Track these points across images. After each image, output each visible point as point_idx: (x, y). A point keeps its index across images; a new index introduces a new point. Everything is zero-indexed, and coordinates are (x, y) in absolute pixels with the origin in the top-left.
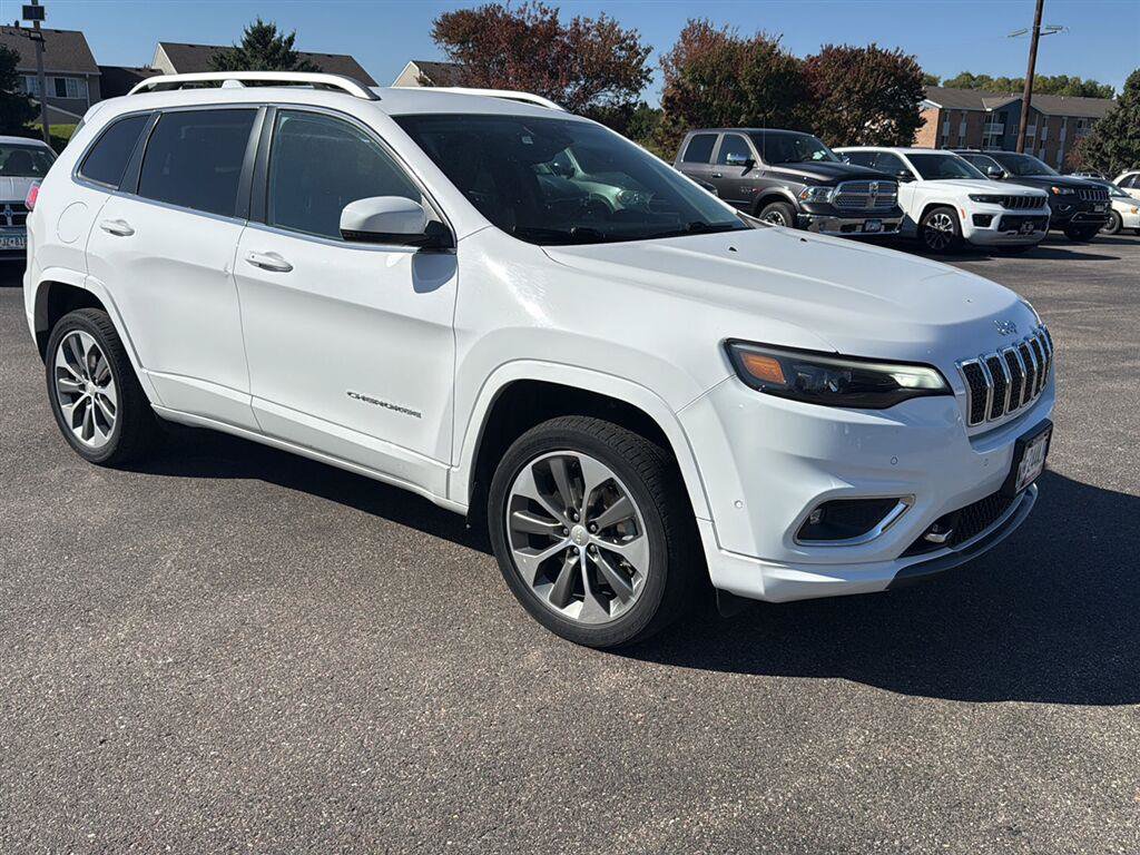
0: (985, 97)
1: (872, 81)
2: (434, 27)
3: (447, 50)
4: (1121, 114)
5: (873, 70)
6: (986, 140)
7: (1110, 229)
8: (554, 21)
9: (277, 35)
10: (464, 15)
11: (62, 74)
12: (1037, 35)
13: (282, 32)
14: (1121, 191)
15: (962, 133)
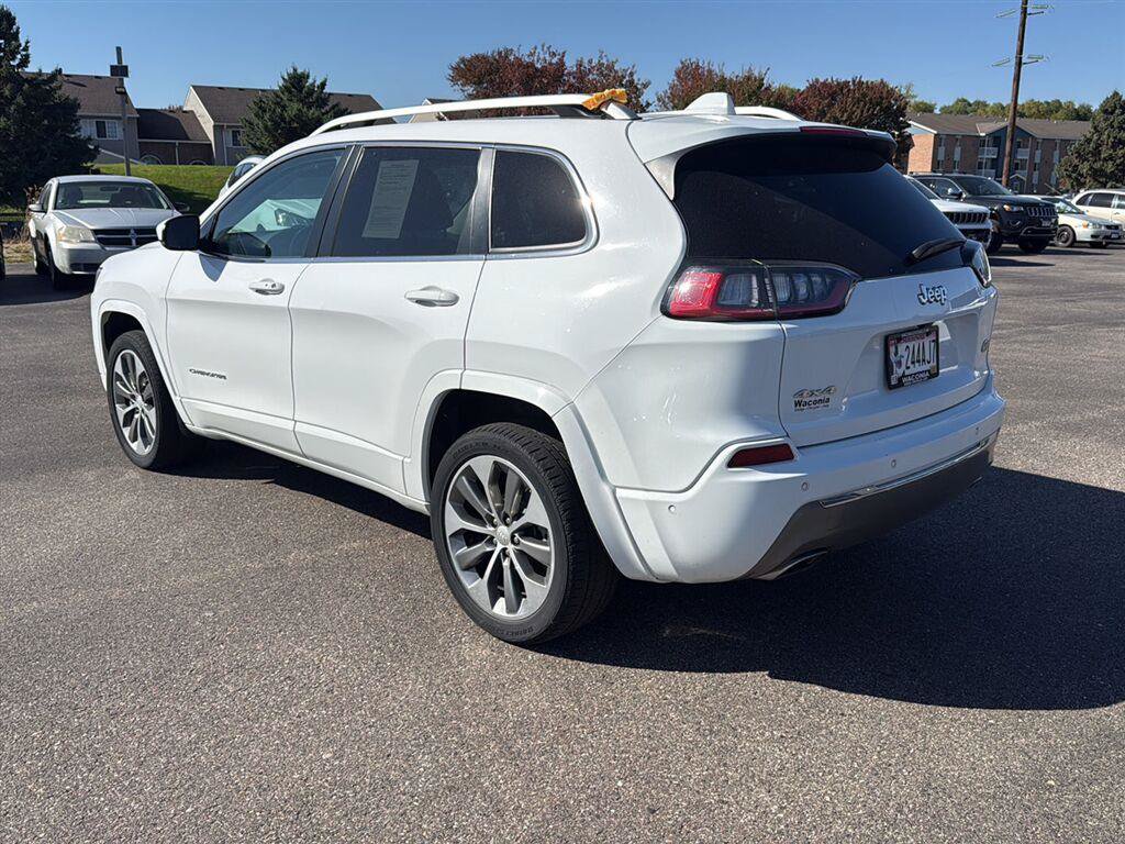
0: (980, 122)
1: (859, 111)
2: (451, 72)
3: (463, 91)
4: (1095, 138)
5: (859, 101)
6: (980, 163)
7: (1065, 242)
8: (561, 63)
9: (310, 81)
10: (480, 59)
11: (101, 117)
12: (1019, 64)
13: (315, 78)
14: (1076, 209)
15: (957, 157)
